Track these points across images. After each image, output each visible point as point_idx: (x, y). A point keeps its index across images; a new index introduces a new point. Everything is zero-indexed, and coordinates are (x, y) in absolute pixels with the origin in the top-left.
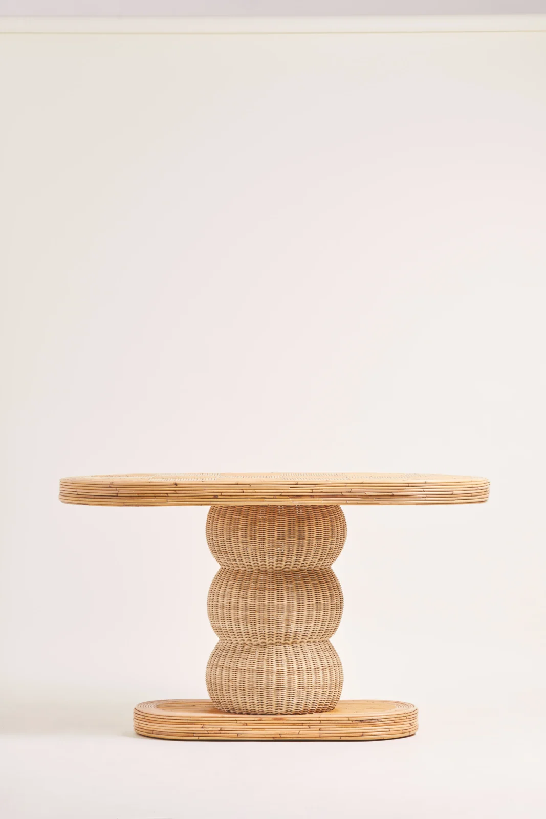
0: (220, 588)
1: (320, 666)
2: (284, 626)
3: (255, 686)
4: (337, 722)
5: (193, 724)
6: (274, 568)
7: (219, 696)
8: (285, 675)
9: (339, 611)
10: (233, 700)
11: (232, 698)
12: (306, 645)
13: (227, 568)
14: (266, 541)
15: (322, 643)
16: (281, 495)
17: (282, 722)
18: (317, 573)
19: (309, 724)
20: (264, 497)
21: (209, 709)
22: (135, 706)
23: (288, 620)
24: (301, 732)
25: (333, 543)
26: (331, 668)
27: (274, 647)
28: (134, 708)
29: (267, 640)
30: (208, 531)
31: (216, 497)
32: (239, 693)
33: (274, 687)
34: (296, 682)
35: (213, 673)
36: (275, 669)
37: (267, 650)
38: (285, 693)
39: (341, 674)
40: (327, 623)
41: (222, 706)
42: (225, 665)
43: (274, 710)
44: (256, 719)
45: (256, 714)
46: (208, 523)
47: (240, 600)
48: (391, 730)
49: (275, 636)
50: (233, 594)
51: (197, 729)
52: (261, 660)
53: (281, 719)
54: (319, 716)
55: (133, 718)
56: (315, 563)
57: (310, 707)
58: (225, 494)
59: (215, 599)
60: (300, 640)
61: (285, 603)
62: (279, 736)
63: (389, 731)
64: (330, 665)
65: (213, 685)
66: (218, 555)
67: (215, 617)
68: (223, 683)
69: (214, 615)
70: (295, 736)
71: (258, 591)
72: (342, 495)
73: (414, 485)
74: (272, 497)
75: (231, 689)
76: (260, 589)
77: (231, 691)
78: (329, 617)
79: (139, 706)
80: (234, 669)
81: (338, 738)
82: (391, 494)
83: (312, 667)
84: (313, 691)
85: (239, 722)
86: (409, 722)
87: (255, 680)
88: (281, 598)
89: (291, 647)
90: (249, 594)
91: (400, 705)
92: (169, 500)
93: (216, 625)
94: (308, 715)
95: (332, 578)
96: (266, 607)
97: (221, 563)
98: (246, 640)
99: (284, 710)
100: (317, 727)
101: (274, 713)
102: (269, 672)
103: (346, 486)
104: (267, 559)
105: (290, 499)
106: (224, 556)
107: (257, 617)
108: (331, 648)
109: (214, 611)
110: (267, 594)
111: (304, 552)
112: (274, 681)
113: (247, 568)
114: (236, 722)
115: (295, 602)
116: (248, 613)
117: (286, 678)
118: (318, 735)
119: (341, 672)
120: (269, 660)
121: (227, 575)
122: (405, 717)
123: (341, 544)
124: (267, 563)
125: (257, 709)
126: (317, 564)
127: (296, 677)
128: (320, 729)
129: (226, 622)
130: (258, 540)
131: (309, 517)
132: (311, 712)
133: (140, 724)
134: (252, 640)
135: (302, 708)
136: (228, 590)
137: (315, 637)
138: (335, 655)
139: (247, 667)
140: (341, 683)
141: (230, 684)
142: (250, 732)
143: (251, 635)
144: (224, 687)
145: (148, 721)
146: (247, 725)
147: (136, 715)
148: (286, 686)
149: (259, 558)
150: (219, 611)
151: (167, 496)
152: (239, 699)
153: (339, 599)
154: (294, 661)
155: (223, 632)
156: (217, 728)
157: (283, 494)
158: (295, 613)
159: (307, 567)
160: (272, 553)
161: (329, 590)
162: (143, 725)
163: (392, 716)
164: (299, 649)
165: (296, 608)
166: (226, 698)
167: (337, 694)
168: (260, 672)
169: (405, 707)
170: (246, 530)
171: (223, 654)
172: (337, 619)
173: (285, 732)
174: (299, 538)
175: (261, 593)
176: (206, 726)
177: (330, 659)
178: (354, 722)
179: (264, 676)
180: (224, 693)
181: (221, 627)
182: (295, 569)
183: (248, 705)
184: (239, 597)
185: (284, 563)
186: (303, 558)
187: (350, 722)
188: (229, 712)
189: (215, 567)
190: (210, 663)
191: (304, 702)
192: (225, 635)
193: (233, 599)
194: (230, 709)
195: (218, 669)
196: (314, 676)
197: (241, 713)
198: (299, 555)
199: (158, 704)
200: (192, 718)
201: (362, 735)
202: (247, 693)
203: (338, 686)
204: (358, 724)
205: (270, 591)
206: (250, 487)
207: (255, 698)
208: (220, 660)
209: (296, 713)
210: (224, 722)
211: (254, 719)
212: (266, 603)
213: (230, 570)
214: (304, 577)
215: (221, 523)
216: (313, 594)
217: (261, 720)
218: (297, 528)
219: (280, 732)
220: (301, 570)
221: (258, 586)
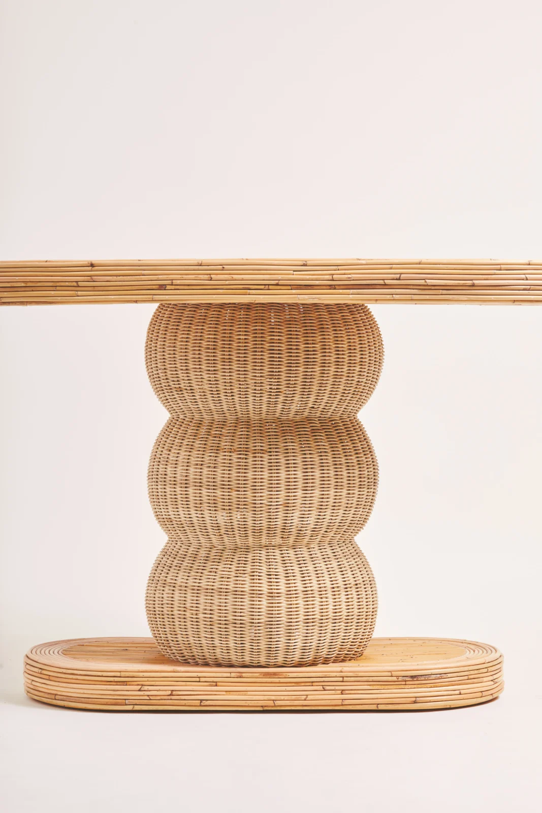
0: (170, 451)
1: (341, 584)
2: (281, 515)
3: (230, 618)
4: (371, 679)
5: (124, 683)
6: (264, 416)
7: (169, 635)
8: (283, 599)
9: (372, 490)
10: (192, 641)
11: (191, 639)
12: (317, 548)
13: (182, 417)
14: (249, 367)
15: (343, 544)
16: (277, 285)
17: (277, 680)
18: (336, 426)
19: (323, 684)
20: (247, 288)
21: (152, 656)
22: (26, 651)
23: (287, 505)
24: (309, 697)
25: (362, 374)
26: (358, 586)
27: (264, 552)
28: (24, 655)
29: (251, 539)
30: (149, 353)
31: (162, 287)
32: (202, 630)
33: (264, 619)
34: (302, 611)
35: (157, 595)
36: (265, 588)
37: (250, 556)
38: (283, 631)
39: (374, 596)
40: (353, 510)
41: (174, 651)
42: (178, 583)
43: (263, 659)
44: (233, 675)
45: (231, 666)
46: (149, 340)
47: (205, 471)
48: (462, 692)
49: (265, 532)
50: (193, 460)
51: (130, 691)
52: (239, 573)
53: (275, 674)
54: (339, 669)
55: (23, 672)
56: (333, 408)
57: (324, 653)
58: (178, 282)
59: (161, 470)
60: (307, 539)
61: (283, 475)
62: (271, 703)
63: (460, 694)
64: (357, 582)
65: (158, 616)
66: (167, 394)
67: (161, 500)
68: (176, 612)
69: (160, 497)
70: (298, 704)
71: (235, 456)
72: (385, 285)
73: (510, 268)
74: (262, 287)
75: (188, 624)
76: (239, 451)
77: (189, 626)
78: (355, 499)
79: (34, 652)
80: (193, 590)
81: (374, 707)
82: (470, 282)
83: (328, 584)
84: (330, 626)
85: (202, 679)
86: (491, 678)
87: (230, 608)
88: (274, 467)
89: (291, 552)
90: (219, 460)
91: (473, 647)
92: (79, 293)
93: (164, 513)
94: (320, 668)
95: (361, 433)
96: (250, 483)
97: (171, 410)
98: (214, 539)
99: (280, 660)
100: (337, 688)
101: (263, 664)
102: (255, 594)
103: (391, 268)
104: (251, 399)
105: (294, 291)
106: (176, 396)
107: (234, 500)
108: (358, 554)
109: (160, 490)
110: (250, 460)
111: (315, 388)
112: (264, 609)
113: (216, 417)
114: (198, 679)
115: (300, 474)
116: (219, 493)
117: (284, 605)
118: (339, 702)
119: (374, 594)
120: (255, 574)
121: (182, 429)
122: (485, 670)
123: (375, 376)
124: (251, 407)
125: (233, 658)
126: (335, 409)
127: (301, 602)
128: (342, 693)
129: (181, 509)
130: (235, 366)
131: (323, 328)
132: (326, 661)
133: (34, 683)
134: (226, 539)
135: (311, 656)
136: (183, 453)
137: (332, 534)
138: (364, 565)
139: (217, 585)
140: (374, 611)
141: (188, 614)
142: (221, 697)
143: (223, 531)
144: (176, 620)
145: (47, 677)
146: (216, 686)
147: (28, 667)
148: (284, 619)
149: (236, 398)
150: (168, 490)
151: (77, 286)
152: (204, 641)
153: (371, 469)
154: (298, 574)
155: (175, 526)
156: (165, 690)
157: (281, 282)
158: (300, 493)
159: (318, 415)
160: (259, 388)
161: (357, 453)
162: (40, 684)
163: (462, 669)
164: (306, 555)
165: (300, 484)
166: (180, 639)
167: (368, 630)
168: (238, 594)
169: (481, 652)
170: (214, 349)
171: (175, 564)
172: (369, 504)
173: (282, 698)
174: (307, 363)
175: (240, 458)
176: (146, 688)
177: (358, 571)
178: (400, 679)
179: (247, 601)
180: (177, 629)
181: (172, 517)
182: (298, 418)
183: (218, 651)
184: (202, 465)
185: (280, 406)
186: (312, 398)
187: (395, 679)
188: (186, 663)
189: (161, 416)
190: (152, 579)
191: (314, 644)
192: (178, 531)
193: (192, 470)
194: (187, 657)
195: (166, 589)
196: (331, 601)
197: (207, 664)
198: (306, 392)
199: (66, 647)
200: (123, 674)
201: (415, 702)
202: (216, 629)
203: (369, 617)
204: (407, 683)
205: (257, 455)
206: (223, 269)
207: (231, 638)
208: (171, 574)
209: (300, 665)
210: (179, 680)
211: (228, 675)
212: (250, 475)
213: (187, 419)
214: (313, 431)
215: (170, 339)
216: (330, 460)
217: (240, 677)
218: (302, 346)
219: (273, 698)
220: (308, 419)
221: (236, 445)
